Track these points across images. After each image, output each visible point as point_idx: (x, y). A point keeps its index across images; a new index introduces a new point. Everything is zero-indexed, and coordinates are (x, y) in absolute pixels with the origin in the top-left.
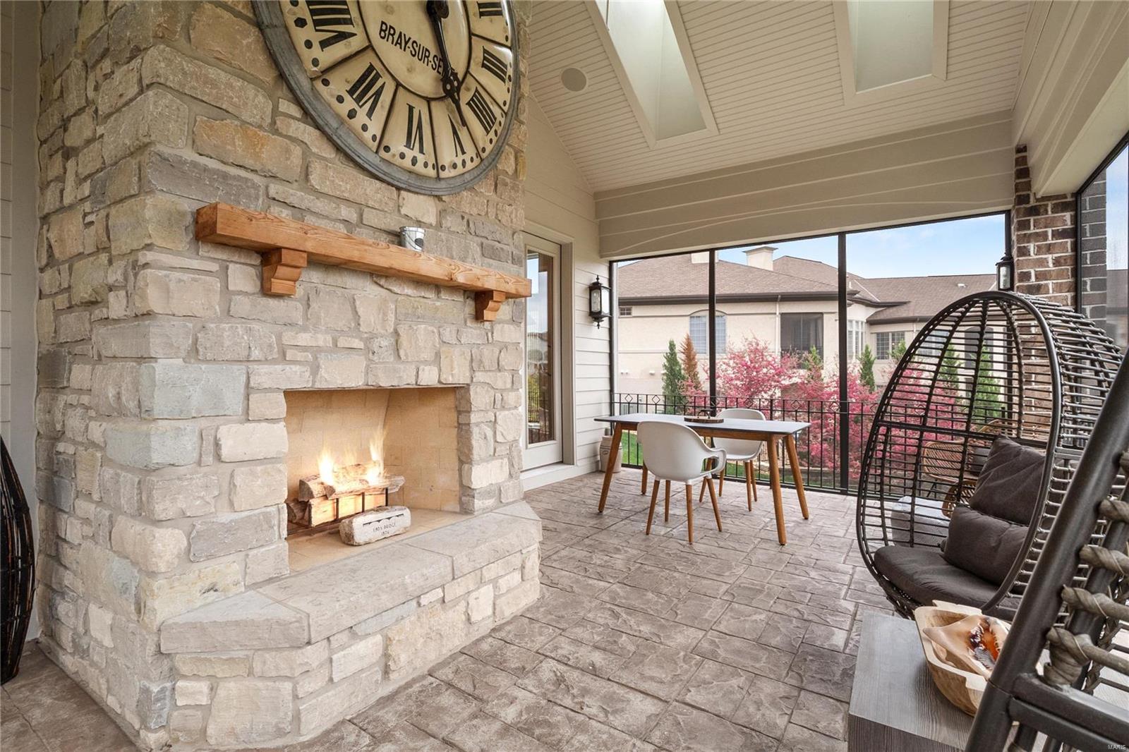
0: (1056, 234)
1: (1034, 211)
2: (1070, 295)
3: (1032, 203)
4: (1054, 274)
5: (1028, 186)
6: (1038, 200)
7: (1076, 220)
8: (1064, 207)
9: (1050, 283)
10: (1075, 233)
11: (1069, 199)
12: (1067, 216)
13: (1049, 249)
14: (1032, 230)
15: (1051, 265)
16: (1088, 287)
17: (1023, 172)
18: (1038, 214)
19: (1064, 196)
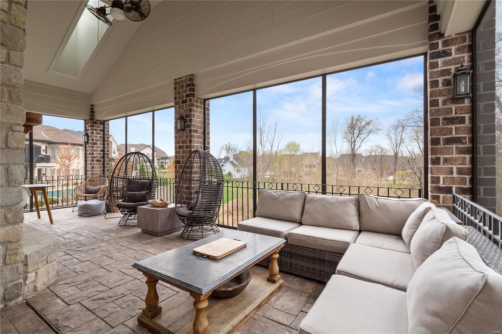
0: (100, 130)
1: (95, 123)
2: (102, 146)
3: (95, 121)
4: (99, 140)
5: (94, 116)
6: (96, 120)
7: (104, 127)
8: (101, 124)
9: (98, 142)
10: (103, 131)
11: (102, 122)
12: (102, 126)
13: (98, 134)
14: (95, 128)
15: (99, 138)
16: (106, 145)
17: (92, 112)
18: (96, 124)
19: (101, 121)
